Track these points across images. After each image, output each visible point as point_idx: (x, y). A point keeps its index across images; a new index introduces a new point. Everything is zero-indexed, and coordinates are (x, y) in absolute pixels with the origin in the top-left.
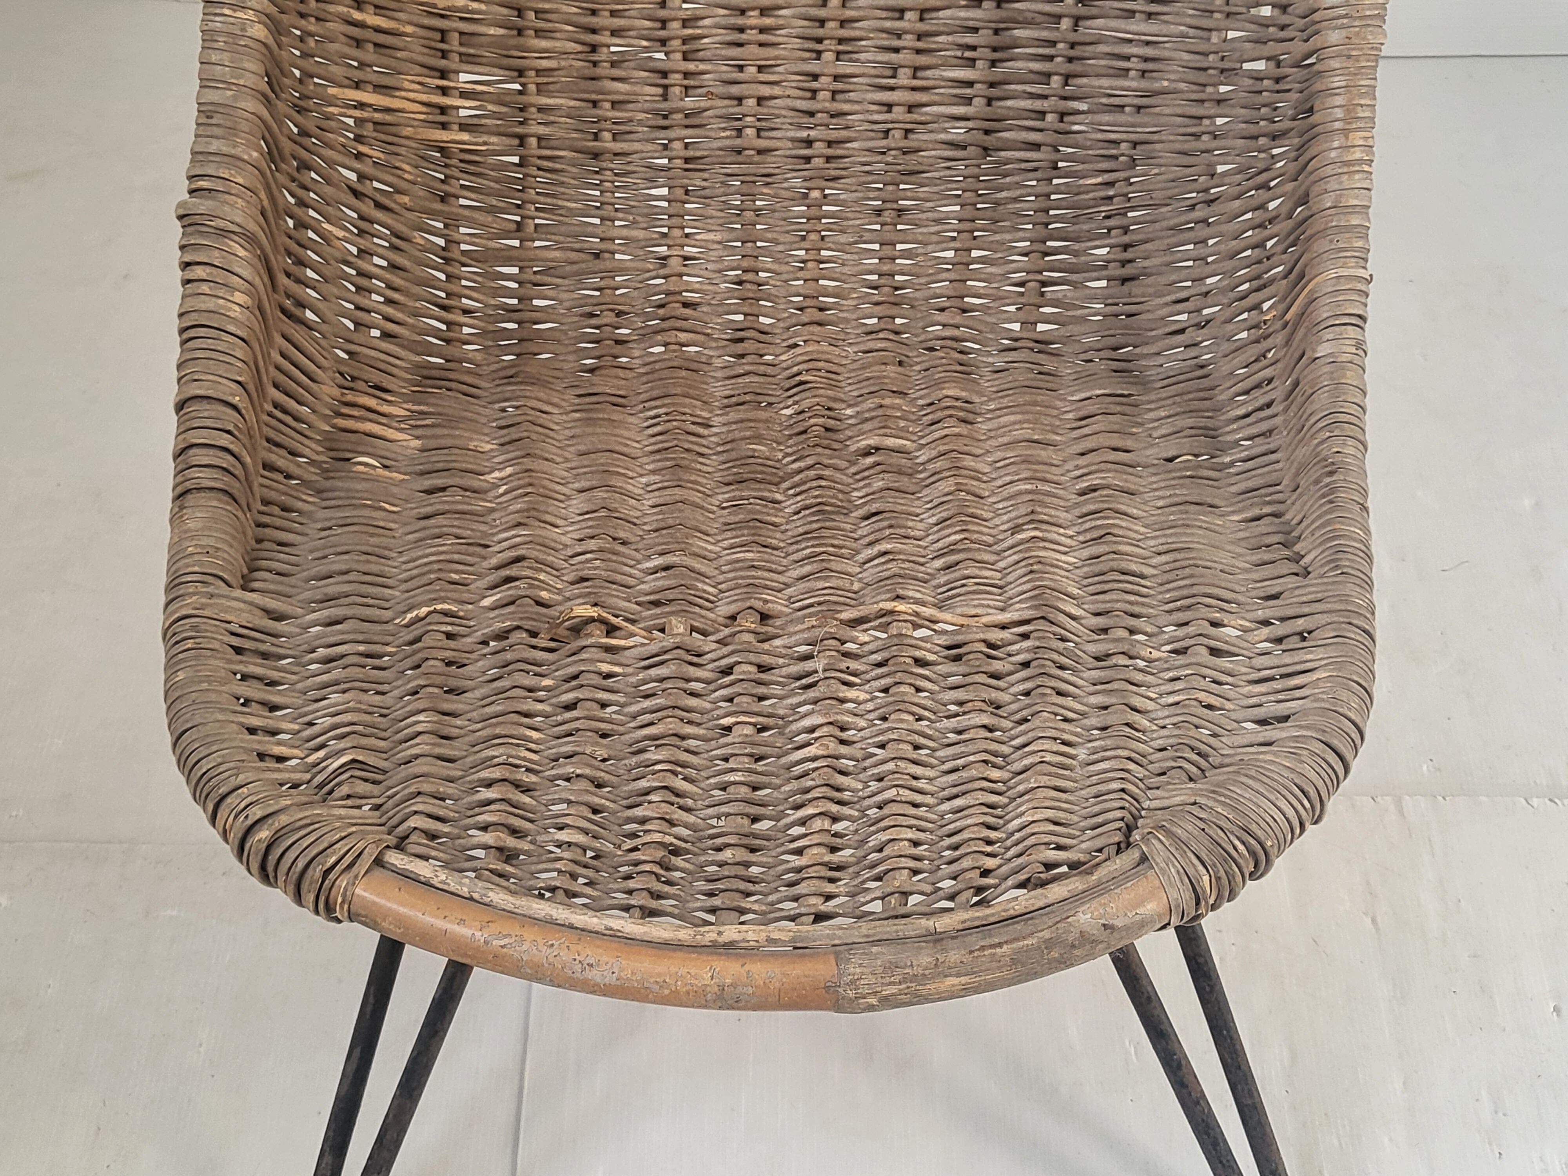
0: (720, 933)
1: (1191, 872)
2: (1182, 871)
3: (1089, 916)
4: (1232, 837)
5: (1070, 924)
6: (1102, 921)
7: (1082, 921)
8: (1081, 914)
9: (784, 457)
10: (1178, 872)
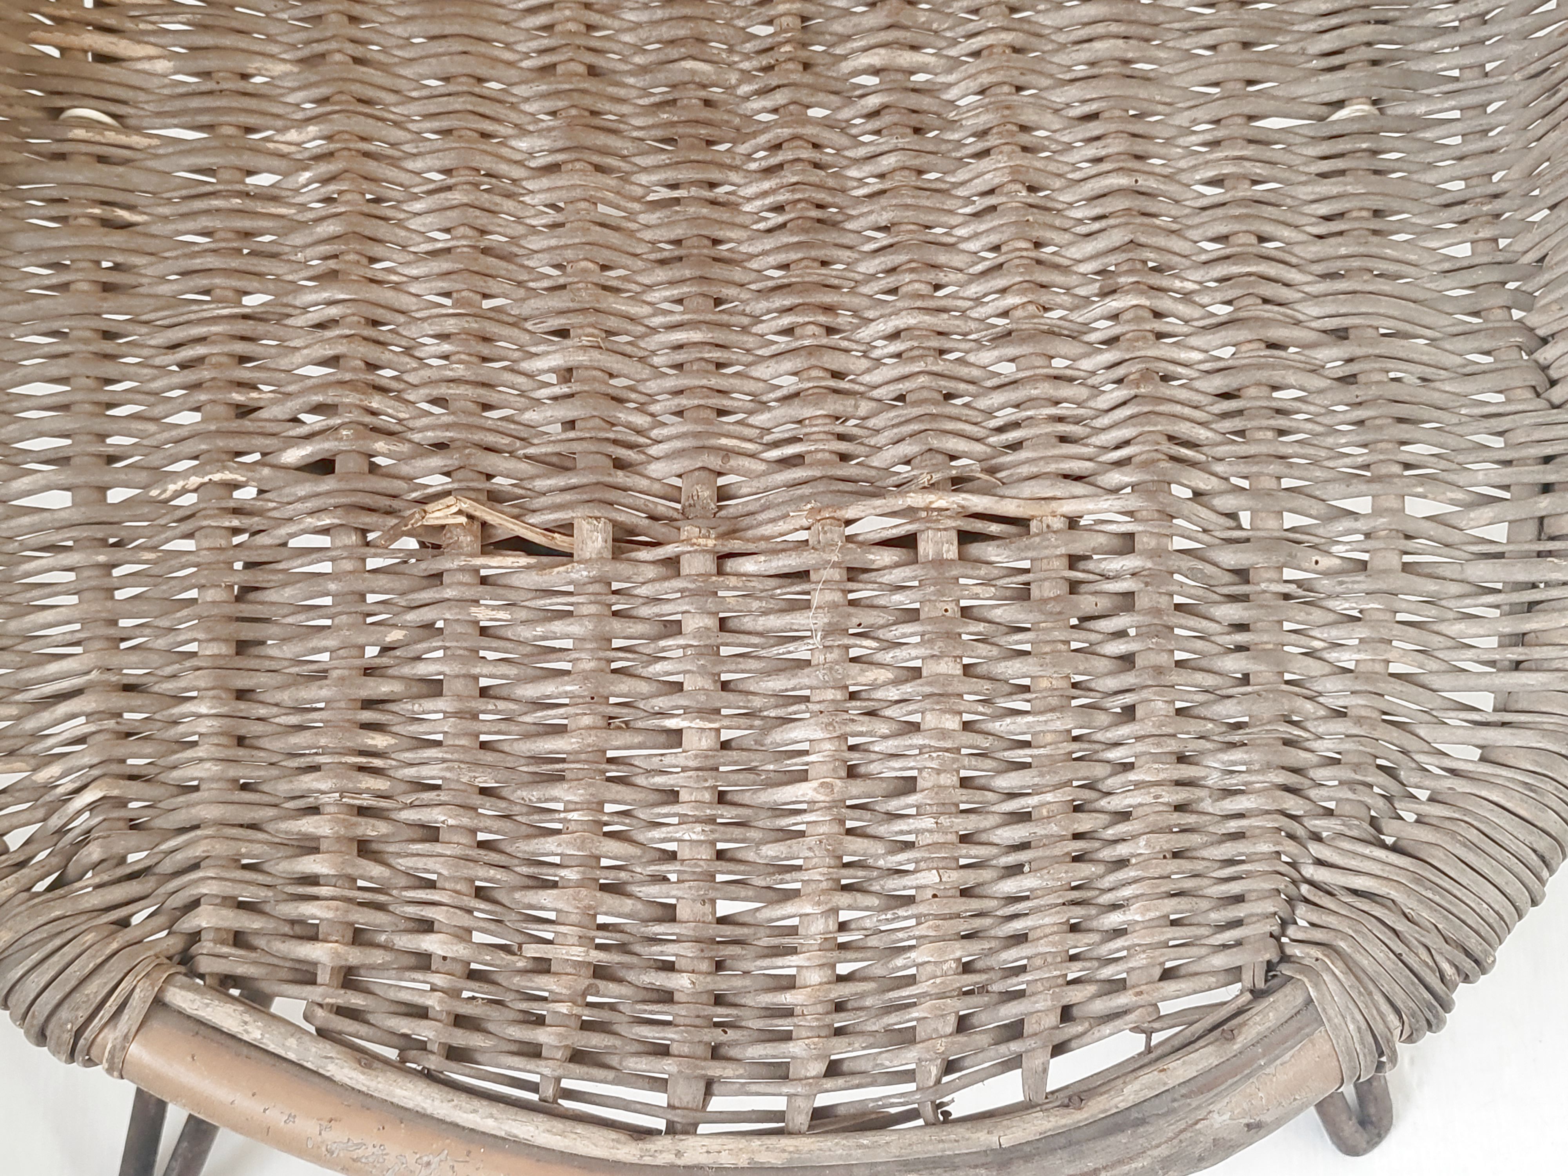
0: (679, 1154)
1: (1379, 1027)
2: (1364, 1026)
3: (1227, 1116)
4: (1438, 958)
5: (1200, 1132)
6: (1245, 1121)
7: (1217, 1126)
8: (1216, 1115)
9: (740, 82)
10: (1359, 1029)
